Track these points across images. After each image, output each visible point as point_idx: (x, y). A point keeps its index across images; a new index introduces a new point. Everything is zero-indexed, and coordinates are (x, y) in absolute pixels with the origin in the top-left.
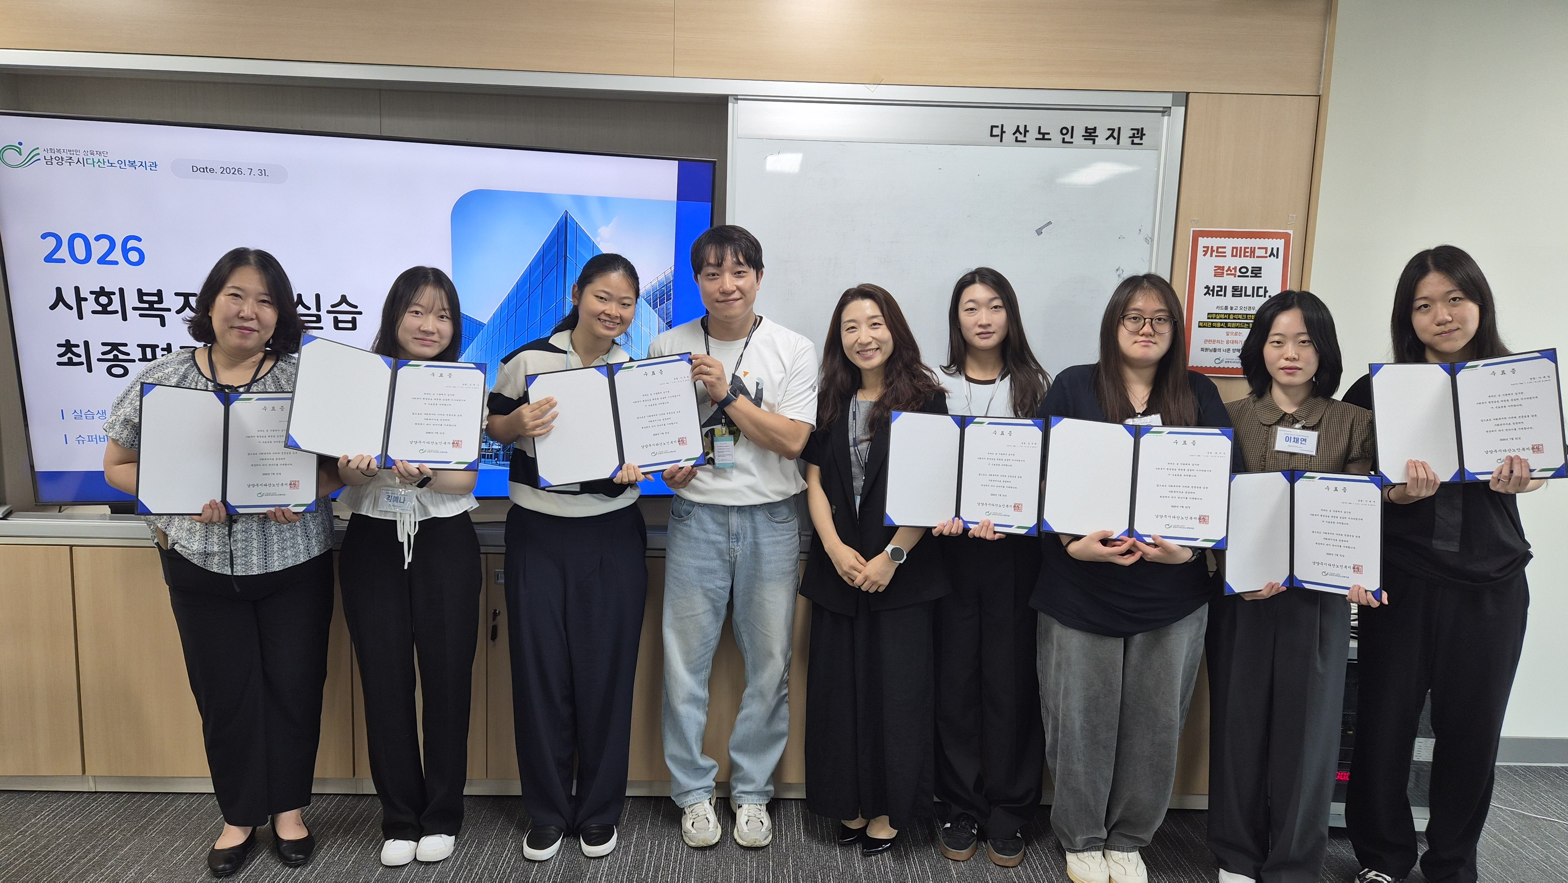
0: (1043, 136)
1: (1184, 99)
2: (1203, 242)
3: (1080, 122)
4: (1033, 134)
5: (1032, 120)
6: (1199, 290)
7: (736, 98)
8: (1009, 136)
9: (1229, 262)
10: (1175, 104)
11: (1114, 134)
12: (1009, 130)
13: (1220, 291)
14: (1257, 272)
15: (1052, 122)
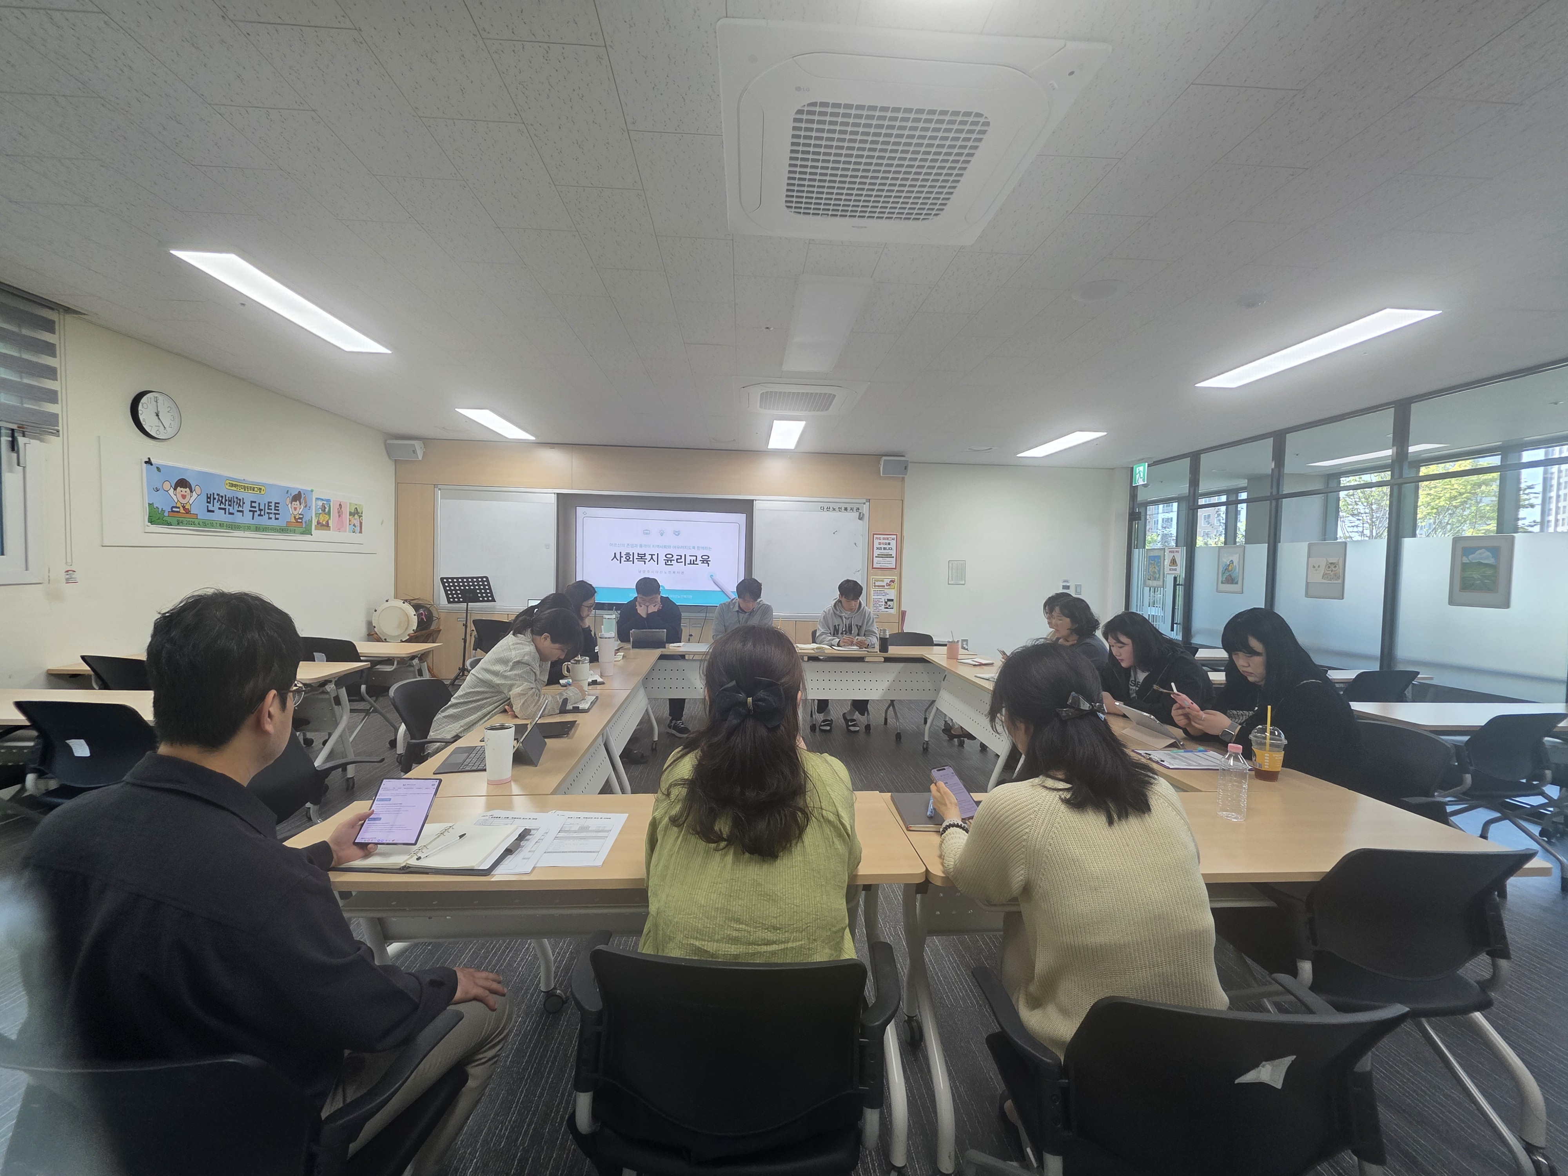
0: (834, 509)
1: (869, 501)
2: (875, 536)
3: (843, 506)
4: (831, 509)
5: (831, 505)
6: (875, 548)
7: (756, 500)
8: (825, 509)
9: (882, 541)
10: (867, 502)
11: (852, 509)
12: (825, 508)
13: (880, 549)
14: (889, 544)
15: (837, 506)
